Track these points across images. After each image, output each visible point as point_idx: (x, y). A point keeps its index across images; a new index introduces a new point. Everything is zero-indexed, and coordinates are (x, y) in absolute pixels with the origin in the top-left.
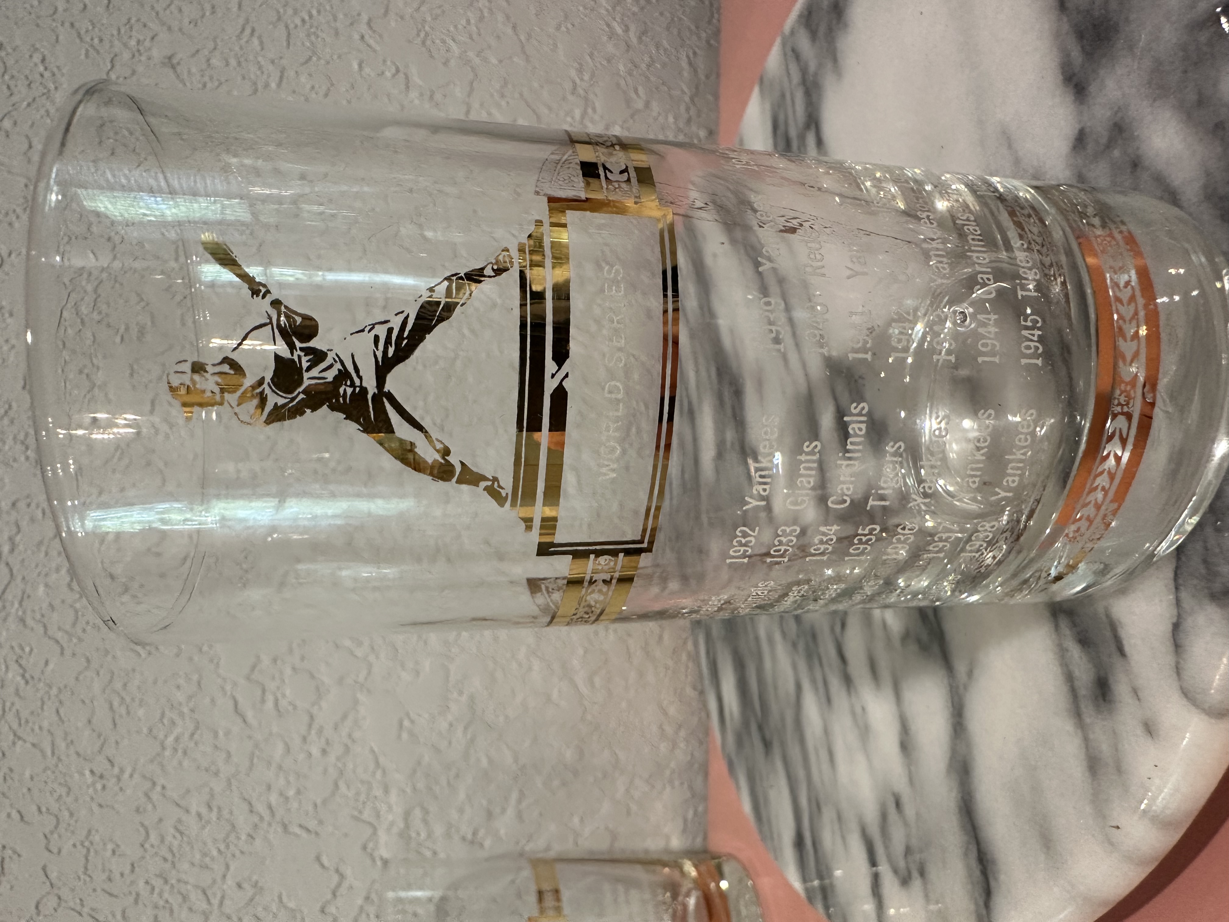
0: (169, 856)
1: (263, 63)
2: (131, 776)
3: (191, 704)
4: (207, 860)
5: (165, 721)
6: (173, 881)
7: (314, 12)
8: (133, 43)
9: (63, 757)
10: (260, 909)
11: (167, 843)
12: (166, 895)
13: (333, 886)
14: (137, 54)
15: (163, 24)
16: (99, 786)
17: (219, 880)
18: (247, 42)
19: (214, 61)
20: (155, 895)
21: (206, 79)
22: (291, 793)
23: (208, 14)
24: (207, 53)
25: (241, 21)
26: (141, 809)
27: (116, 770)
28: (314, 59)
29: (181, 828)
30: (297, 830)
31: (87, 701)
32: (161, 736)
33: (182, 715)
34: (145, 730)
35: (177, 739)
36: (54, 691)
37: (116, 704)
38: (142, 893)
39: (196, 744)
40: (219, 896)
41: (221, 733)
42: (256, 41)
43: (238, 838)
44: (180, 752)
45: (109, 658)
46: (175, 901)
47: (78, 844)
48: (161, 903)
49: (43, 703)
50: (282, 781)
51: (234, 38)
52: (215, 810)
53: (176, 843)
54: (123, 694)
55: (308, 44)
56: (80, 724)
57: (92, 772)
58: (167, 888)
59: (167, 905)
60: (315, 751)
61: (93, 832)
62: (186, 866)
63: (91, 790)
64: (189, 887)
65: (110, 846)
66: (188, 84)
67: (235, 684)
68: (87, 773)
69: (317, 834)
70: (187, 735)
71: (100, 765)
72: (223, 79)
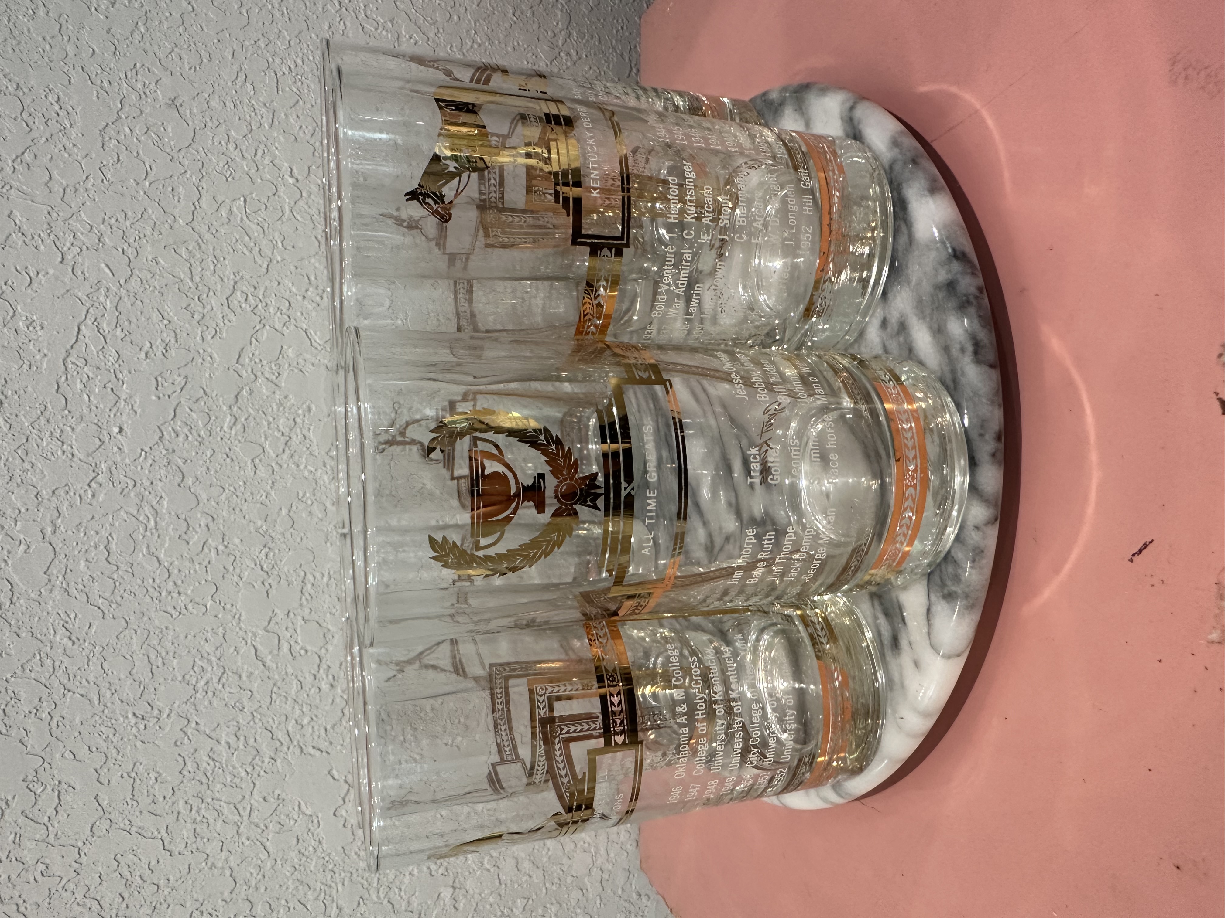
0: (204, 780)
1: (256, 106)
2: (168, 715)
3: (218, 654)
4: (237, 781)
5: (196, 669)
6: (209, 800)
7: (299, 62)
8: (139, 86)
9: (109, 705)
10: (282, 817)
11: (202, 769)
12: (203, 812)
13: (342, 795)
14: (143, 96)
15: (166, 69)
16: (142, 727)
17: (247, 797)
18: (241, 87)
19: (213, 104)
20: (194, 812)
21: (208, 120)
22: (305, 721)
23: (205, 60)
24: (207, 96)
25: (235, 68)
26: (178, 743)
27: (156, 712)
28: (301, 102)
29: (214, 757)
30: (312, 751)
31: (128, 657)
32: (194, 683)
33: (210, 662)
34: (180, 678)
35: (208, 682)
36: (98, 649)
37: (153, 657)
38: (182, 811)
39: (223, 685)
40: (249, 809)
41: (244, 677)
42: (250, 87)
43: (263, 762)
44: (210, 694)
45: (145, 619)
46: (211, 816)
47: (125, 775)
48: (199, 819)
49: (89, 660)
50: (298, 712)
51: (230, 84)
52: (242, 738)
53: (208, 768)
54: (159, 648)
55: (295, 90)
56: (122, 676)
57: (134, 714)
58: (203, 806)
59: (205, 820)
60: (325, 687)
61: (138, 764)
62: (219, 786)
63: (134, 730)
64: (222, 803)
65: (153, 775)
66: (190, 124)
67: (255, 635)
68: (130, 715)
69: (328, 753)
70: (215, 680)
71: (142, 709)
72: (222, 121)
